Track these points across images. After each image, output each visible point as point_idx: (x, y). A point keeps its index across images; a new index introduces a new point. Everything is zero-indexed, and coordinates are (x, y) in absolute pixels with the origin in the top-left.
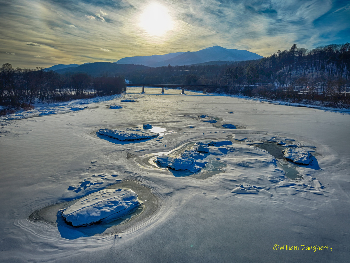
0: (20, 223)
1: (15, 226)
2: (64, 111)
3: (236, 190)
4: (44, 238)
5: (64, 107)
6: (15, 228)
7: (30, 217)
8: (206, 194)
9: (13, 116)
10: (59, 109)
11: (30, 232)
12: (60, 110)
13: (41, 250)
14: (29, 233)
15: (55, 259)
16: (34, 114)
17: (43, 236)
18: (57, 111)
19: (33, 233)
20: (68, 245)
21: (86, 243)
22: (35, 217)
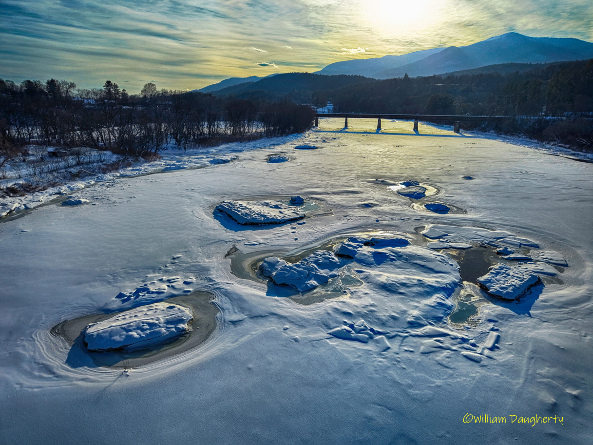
0: (39, 334)
1: (32, 338)
2: (199, 165)
3: (338, 330)
4: (49, 359)
5: (202, 158)
6: (30, 340)
7: (53, 329)
8: (287, 331)
9: (128, 170)
10: (193, 160)
11: (41, 348)
12: (194, 162)
13: (37, 373)
14: (39, 349)
15: (43, 388)
16: (156, 169)
17: (51, 356)
18: (190, 164)
19: (43, 349)
20: (67, 372)
21: (87, 374)
22: (58, 330)
